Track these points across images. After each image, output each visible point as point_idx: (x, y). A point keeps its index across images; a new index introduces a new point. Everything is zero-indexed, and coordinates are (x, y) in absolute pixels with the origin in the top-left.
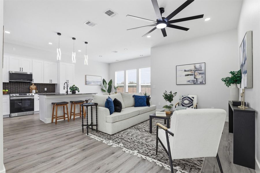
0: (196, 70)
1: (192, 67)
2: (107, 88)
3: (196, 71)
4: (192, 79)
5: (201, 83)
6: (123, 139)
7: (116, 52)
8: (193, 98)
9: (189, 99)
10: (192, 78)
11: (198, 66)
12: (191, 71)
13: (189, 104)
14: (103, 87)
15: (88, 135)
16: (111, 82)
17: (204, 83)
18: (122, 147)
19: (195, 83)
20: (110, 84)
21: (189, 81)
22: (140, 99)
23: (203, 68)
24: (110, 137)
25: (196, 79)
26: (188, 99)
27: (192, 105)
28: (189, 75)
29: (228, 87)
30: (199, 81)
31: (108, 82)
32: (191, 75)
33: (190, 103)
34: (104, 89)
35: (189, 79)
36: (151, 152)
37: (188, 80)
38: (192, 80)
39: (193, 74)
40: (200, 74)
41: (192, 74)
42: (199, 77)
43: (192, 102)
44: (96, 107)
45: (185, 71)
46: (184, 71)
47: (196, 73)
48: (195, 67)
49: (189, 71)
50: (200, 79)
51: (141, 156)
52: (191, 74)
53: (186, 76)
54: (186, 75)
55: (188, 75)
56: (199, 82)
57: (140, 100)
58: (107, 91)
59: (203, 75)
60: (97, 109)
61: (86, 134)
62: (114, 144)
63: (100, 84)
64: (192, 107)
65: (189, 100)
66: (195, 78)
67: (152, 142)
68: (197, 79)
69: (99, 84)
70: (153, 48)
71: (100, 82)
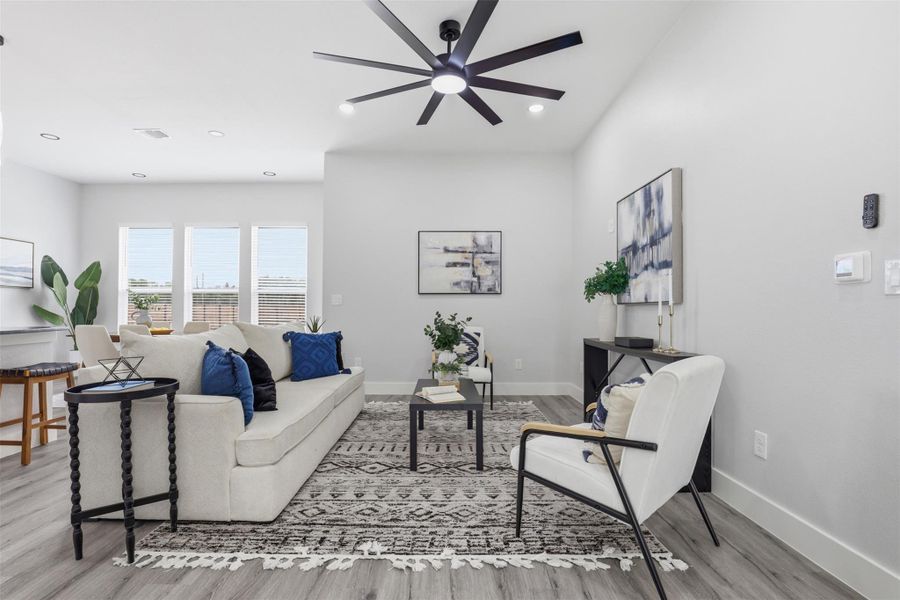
0: (477, 250)
1: (466, 241)
2: (71, 304)
3: (477, 253)
4: (467, 279)
5: (491, 291)
6: (342, 520)
7: (161, 135)
8: (479, 334)
9: (469, 340)
10: (464, 274)
11: (482, 239)
12: (463, 252)
13: (468, 354)
14: (42, 297)
15: (131, 560)
16: (93, 273)
17: (498, 290)
18: (379, 556)
19: (473, 290)
20: (88, 284)
21: (457, 284)
22: (316, 345)
23: (496, 249)
24: (273, 532)
25: (475, 279)
26: (467, 339)
27: (476, 358)
28: (458, 263)
29: (589, 301)
30: (486, 284)
31: (72, 276)
32: (463, 265)
33: (472, 353)
34: (52, 306)
35: (457, 278)
36: (491, 532)
37: (455, 281)
38: (467, 282)
39: (470, 261)
40: (487, 263)
41: (467, 261)
42: (485, 271)
43: (476, 349)
44: (171, 398)
45: (447, 250)
46: (442, 251)
47: (479, 259)
48: (474, 241)
49: (457, 252)
50: (489, 278)
51: (482, 562)
52: (464, 261)
53: (451, 268)
54: (449, 265)
55: (455, 264)
56: (484, 289)
57: (315, 352)
58: (67, 318)
59: (496, 268)
60: (171, 409)
61: (121, 561)
62: (328, 557)
63: (27, 283)
64: (475, 363)
65: (468, 344)
66: (474, 274)
67: (452, 498)
68: (479, 278)
69: (19, 279)
70: (337, 155)
71: (24, 270)
